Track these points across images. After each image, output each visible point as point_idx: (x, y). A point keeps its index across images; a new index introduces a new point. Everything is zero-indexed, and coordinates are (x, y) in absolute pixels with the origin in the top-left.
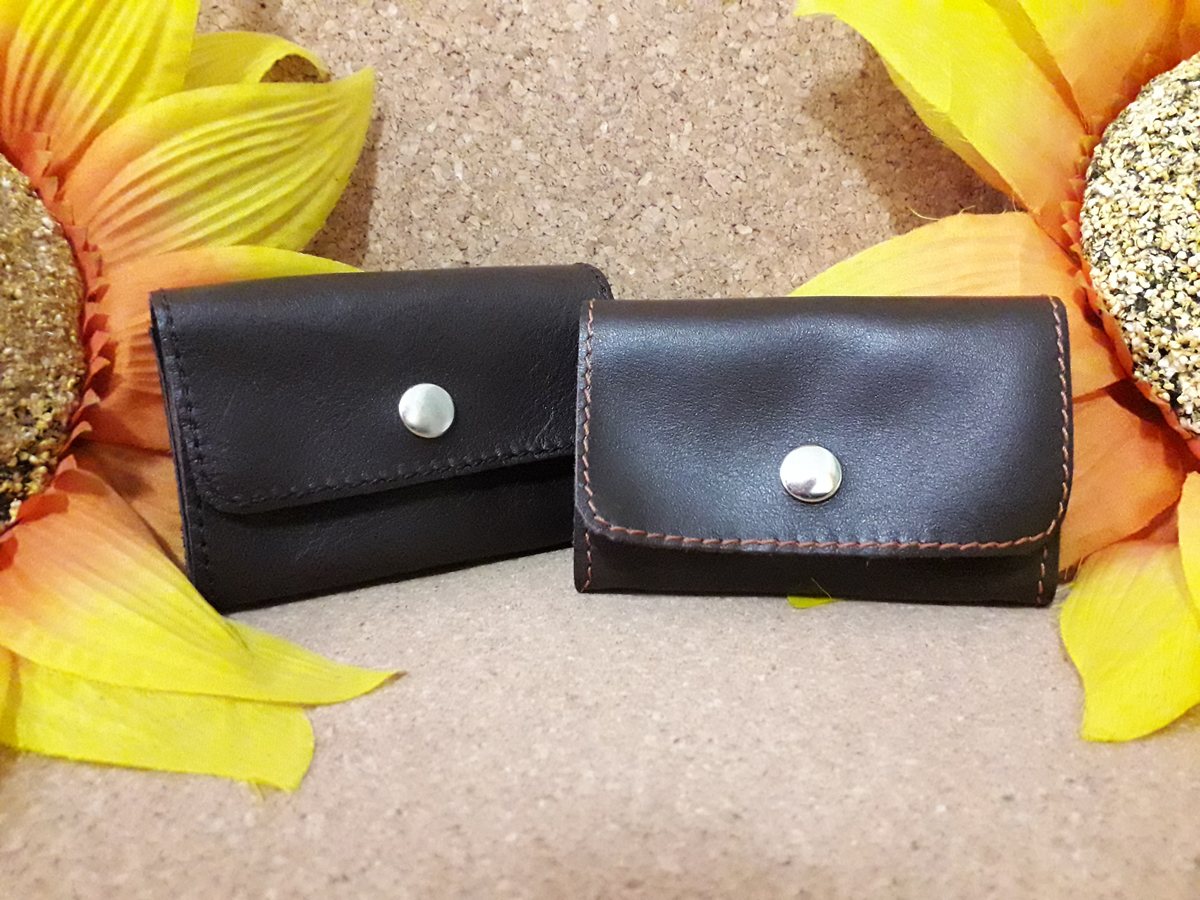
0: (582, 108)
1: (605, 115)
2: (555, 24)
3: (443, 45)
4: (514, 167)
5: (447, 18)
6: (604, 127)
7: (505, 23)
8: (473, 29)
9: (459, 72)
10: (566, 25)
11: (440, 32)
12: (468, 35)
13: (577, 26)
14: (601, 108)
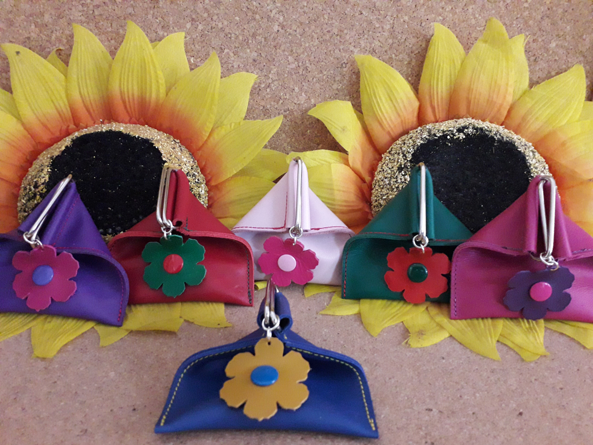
0: (302, 126)
1: (309, 128)
2: (295, 102)
3: (264, 107)
4: (283, 142)
5: (265, 99)
6: (309, 131)
7: (281, 101)
8: (272, 103)
9: (268, 115)
10: (298, 102)
11: (263, 103)
12: (271, 105)
13: (302, 102)
14: (308, 126)
